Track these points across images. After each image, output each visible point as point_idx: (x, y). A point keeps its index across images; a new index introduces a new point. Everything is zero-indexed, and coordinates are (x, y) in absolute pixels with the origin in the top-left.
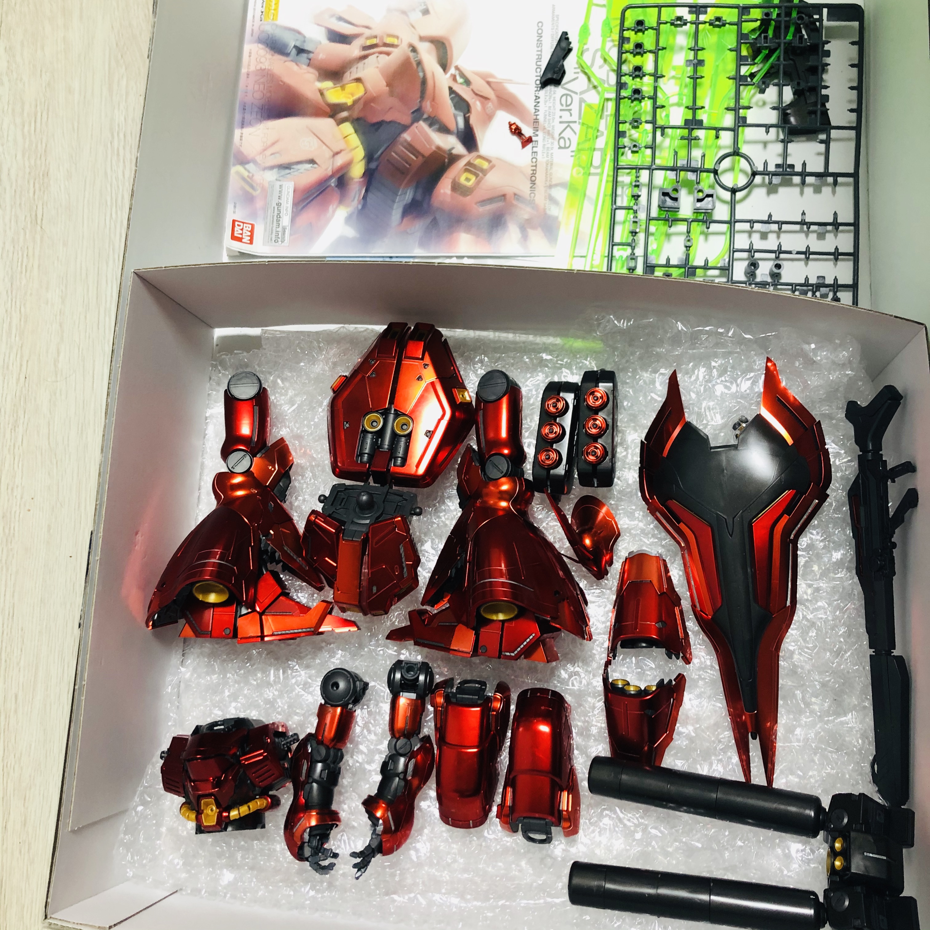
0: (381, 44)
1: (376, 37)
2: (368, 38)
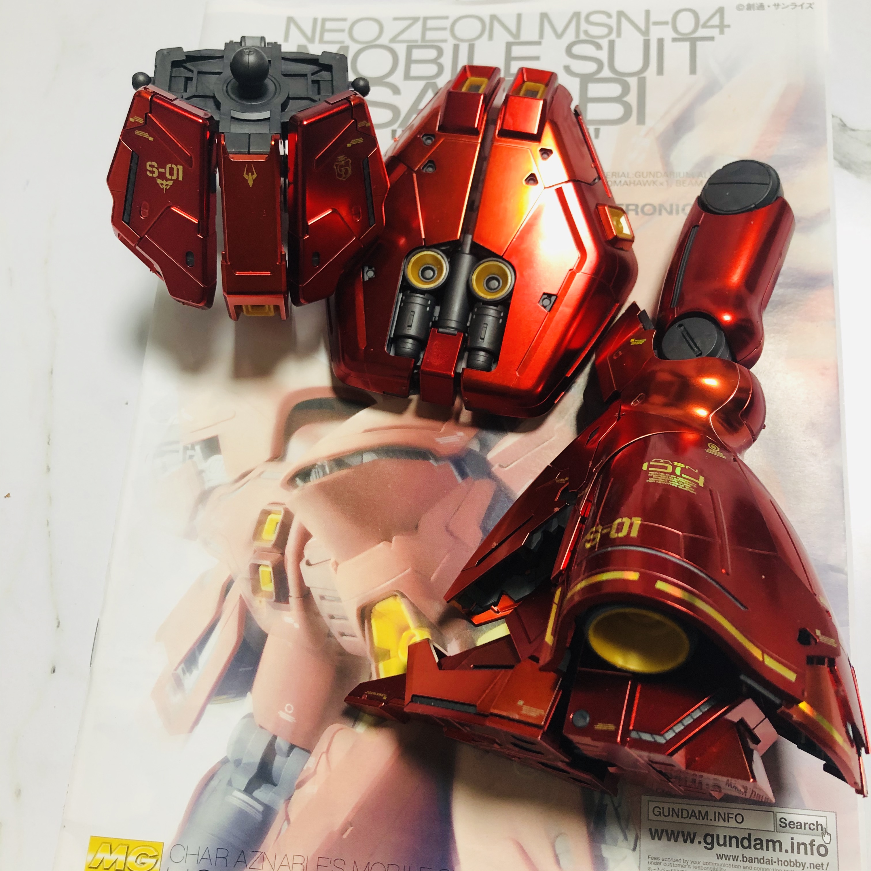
0: (277, 555)
1: (256, 568)
2: (256, 588)
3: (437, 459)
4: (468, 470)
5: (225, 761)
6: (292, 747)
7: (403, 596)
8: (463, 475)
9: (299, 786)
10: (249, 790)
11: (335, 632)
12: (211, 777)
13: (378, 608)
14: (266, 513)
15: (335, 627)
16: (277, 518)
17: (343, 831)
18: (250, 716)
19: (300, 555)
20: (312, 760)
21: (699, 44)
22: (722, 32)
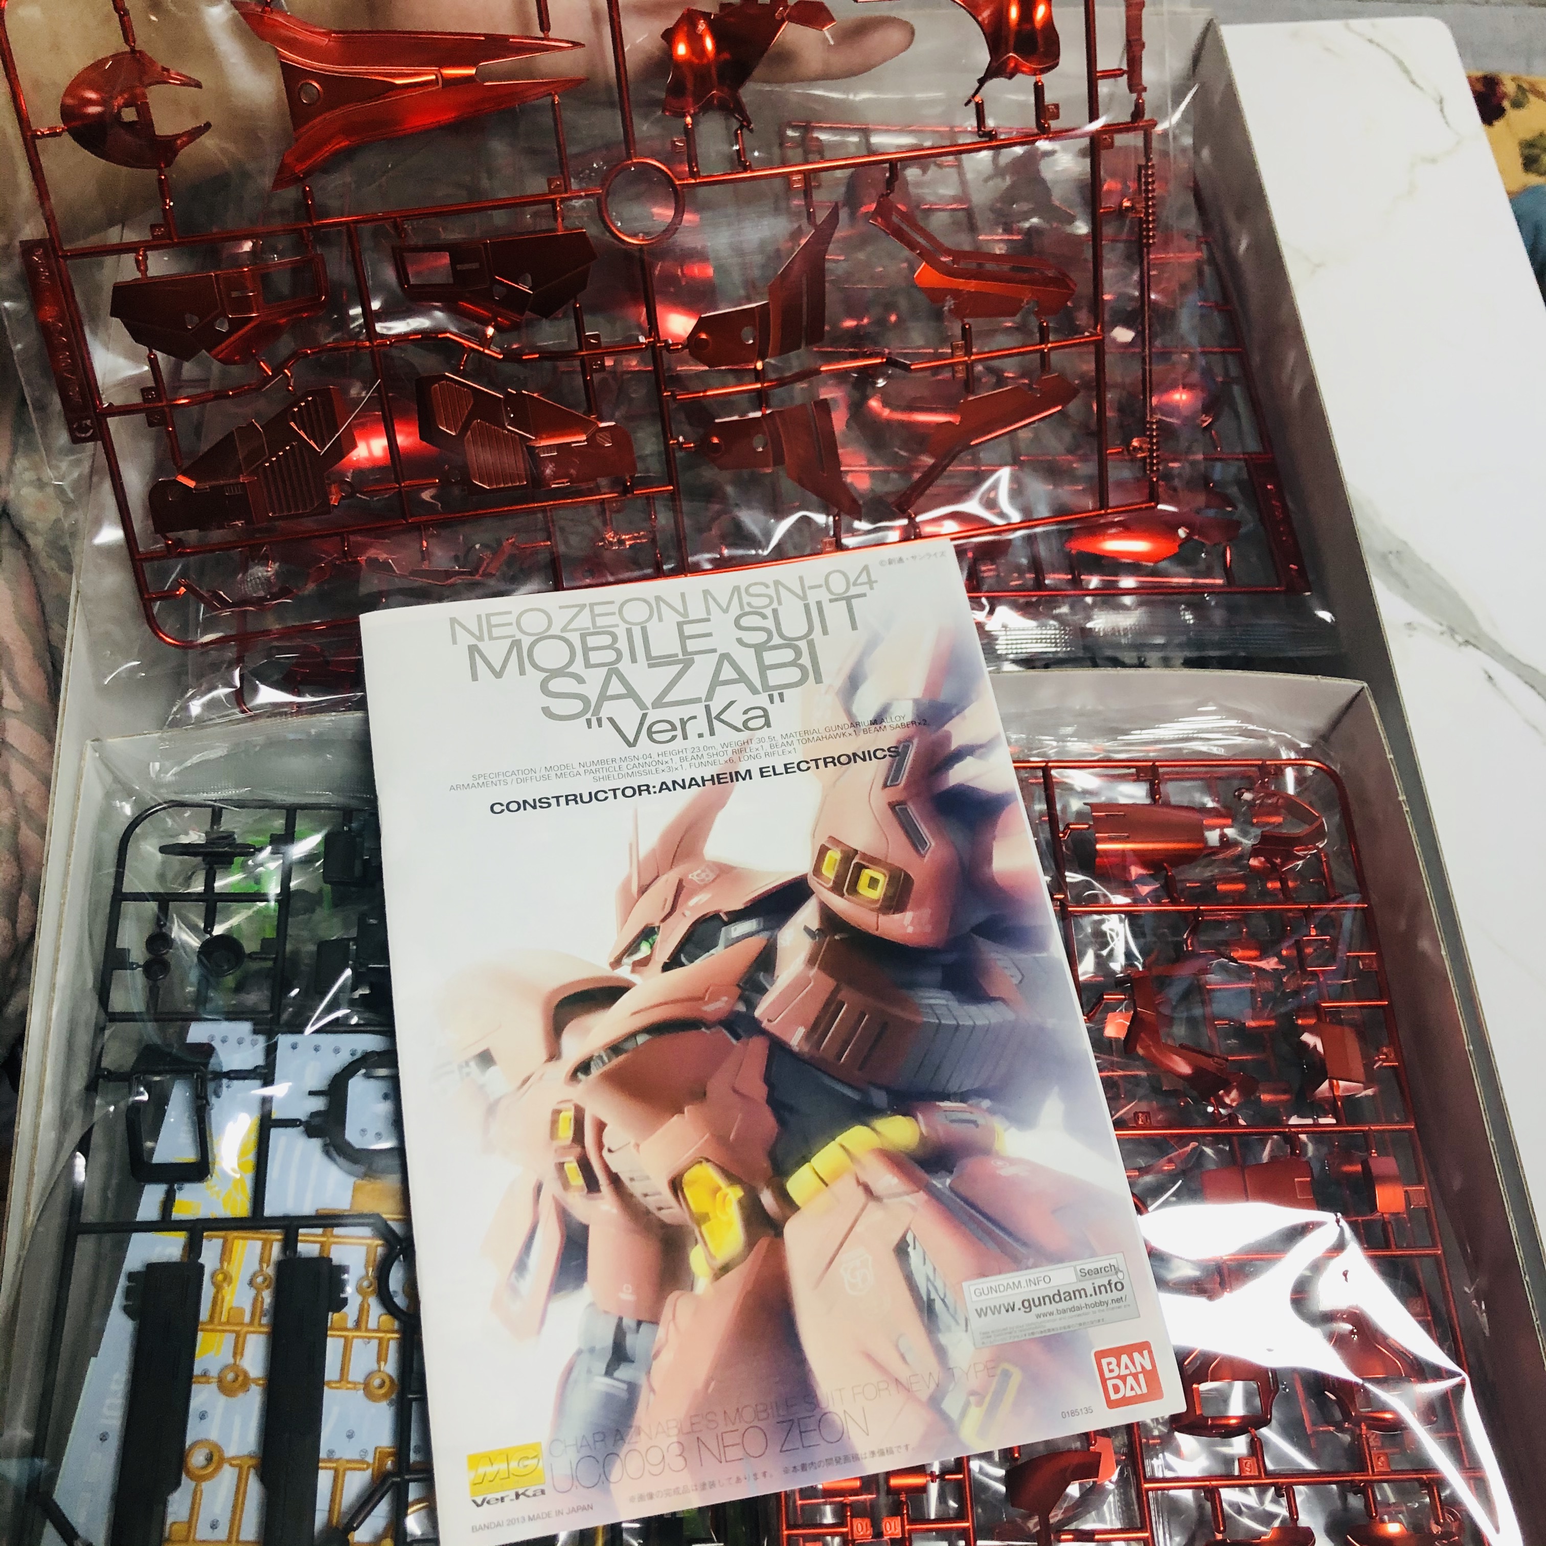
3: (708, 1028)
4: (740, 1031)
5: (579, 1353)
6: (639, 1323)
7: (708, 1160)
8: (737, 1037)
9: (656, 1356)
10: (609, 1372)
11: (652, 1208)
12: (570, 1370)
13: (687, 1177)
14: (557, 1112)
15: (651, 1203)
16: (568, 1115)
17: (707, 1385)
18: (592, 1305)
19: (600, 1146)
20: (661, 1331)
21: (854, 601)
22: (872, 588)
